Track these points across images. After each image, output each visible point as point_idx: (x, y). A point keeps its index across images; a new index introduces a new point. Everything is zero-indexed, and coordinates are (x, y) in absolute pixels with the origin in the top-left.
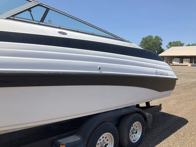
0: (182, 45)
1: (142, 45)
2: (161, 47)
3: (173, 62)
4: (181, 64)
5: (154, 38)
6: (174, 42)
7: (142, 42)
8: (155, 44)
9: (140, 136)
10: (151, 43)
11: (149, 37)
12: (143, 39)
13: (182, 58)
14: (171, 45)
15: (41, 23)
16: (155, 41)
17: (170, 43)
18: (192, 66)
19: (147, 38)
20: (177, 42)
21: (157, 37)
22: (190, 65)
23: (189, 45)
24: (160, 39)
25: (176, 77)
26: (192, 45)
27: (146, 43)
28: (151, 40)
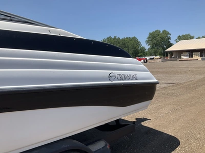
0: (192, 38)
1: (149, 41)
2: (169, 42)
3: (183, 57)
5: (161, 32)
6: (183, 36)
7: (149, 38)
8: (162, 38)
10: (158, 38)
11: (156, 31)
12: (150, 34)
13: (191, 52)
14: (180, 38)
16: (163, 36)
17: (179, 36)
19: (154, 33)
20: (186, 35)
21: (164, 31)
22: (200, 59)
23: (199, 38)
24: (168, 34)
25: (155, 80)
26: (203, 37)
27: (153, 38)
28: (158, 35)
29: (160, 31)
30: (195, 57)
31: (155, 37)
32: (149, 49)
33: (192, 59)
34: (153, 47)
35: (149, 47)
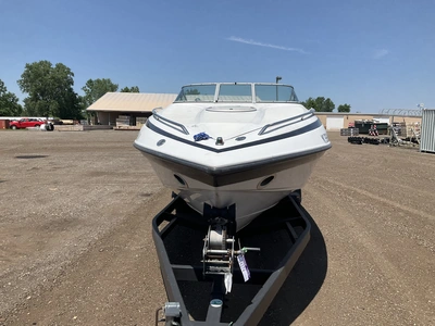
1: (26, 81)
2: (71, 90)
3: (119, 124)
5: (54, 66)
6: (98, 81)
7: (27, 75)
10: (48, 79)
12: (29, 67)
14: (92, 86)
16: (58, 75)
17: (91, 81)
19: (37, 66)
20: (104, 82)
23: (126, 90)
24: (69, 72)
27: (36, 77)
28: (48, 72)
29: (50, 64)
31: (40, 75)
32: (26, 101)
33: (135, 127)
34: (35, 98)
35: (27, 95)
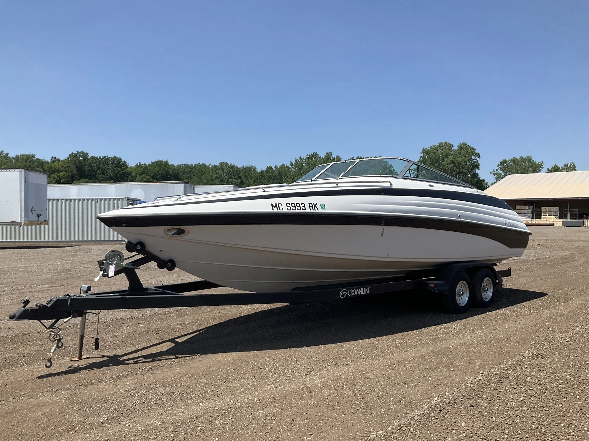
2: (475, 175)
4: (535, 221)
5: (456, 148)
6: (514, 160)
7: (422, 161)
8: (458, 165)
9: (491, 294)
10: (447, 165)
11: (440, 145)
12: (425, 152)
13: (536, 206)
14: (507, 168)
15: (417, 179)
16: (459, 159)
17: (504, 162)
18: (565, 225)
19: (435, 149)
20: (523, 160)
21: (463, 147)
22: (559, 223)
23: (556, 169)
24: (474, 153)
26: (566, 168)
28: (447, 155)
29: (450, 146)
30: (546, 219)
31: (438, 161)
33: (538, 222)
